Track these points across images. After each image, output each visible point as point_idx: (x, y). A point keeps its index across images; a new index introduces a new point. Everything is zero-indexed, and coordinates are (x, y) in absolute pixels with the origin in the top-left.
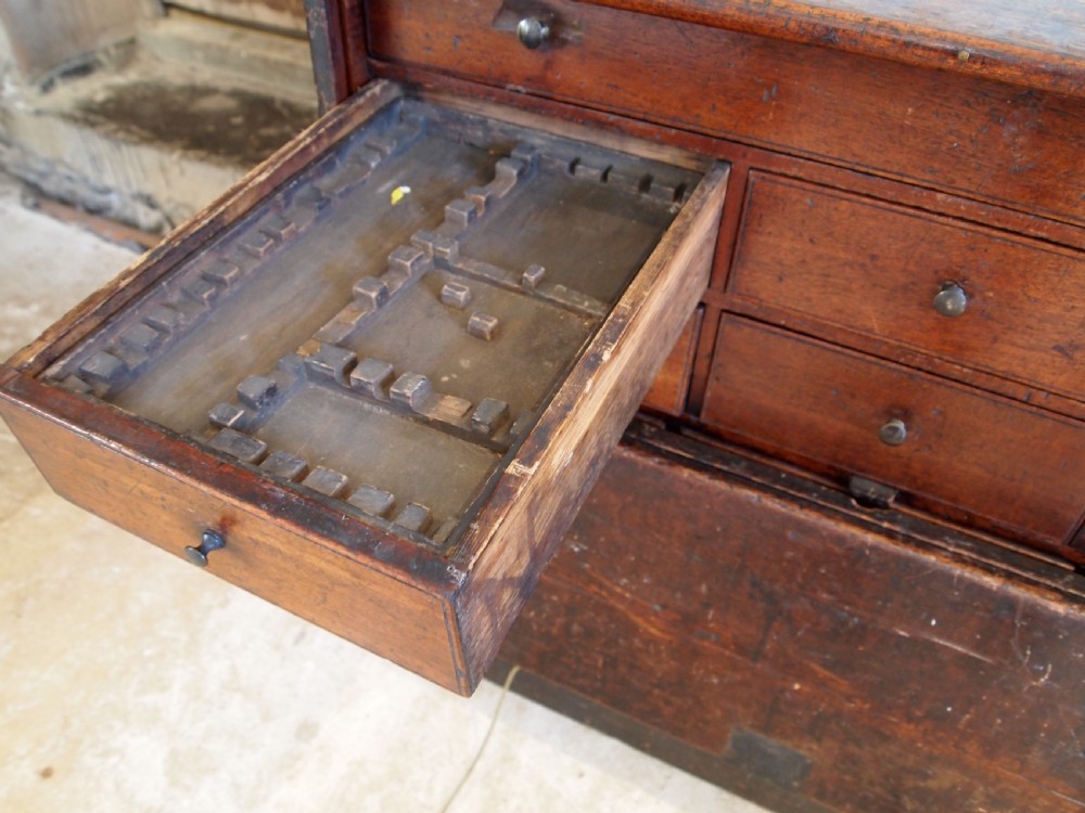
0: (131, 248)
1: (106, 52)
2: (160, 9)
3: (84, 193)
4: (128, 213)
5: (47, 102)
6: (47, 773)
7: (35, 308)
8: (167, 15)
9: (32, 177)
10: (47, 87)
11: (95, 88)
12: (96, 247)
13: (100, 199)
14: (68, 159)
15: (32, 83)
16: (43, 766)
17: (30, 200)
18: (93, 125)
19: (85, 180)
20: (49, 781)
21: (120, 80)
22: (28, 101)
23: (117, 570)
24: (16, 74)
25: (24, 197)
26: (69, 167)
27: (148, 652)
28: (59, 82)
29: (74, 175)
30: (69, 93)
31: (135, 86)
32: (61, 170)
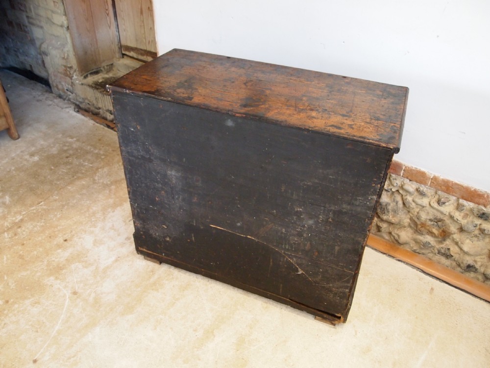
0: (103, 125)
1: (104, 67)
2: (121, 56)
3: (92, 108)
4: (105, 115)
5: (85, 81)
6: (66, 240)
7: (75, 139)
8: (123, 57)
9: (78, 103)
10: (85, 77)
11: (99, 78)
12: (94, 124)
13: (97, 110)
14: (89, 98)
15: (82, 76)
16: (65, 239)
17: (76, 110)
18: (97, 89)
19: (93, 105)
20: (66, 242)
21: (107, 76)
22: (80, 81)
23: (88, 202)
24: (77, 73)
25: (75, 109)
26: (89, 100)
27: (93, 220)
28: (89, 75)
29: (90, 103)
30: (91, 79)
31: (111, 78)
32: (86, 101)
